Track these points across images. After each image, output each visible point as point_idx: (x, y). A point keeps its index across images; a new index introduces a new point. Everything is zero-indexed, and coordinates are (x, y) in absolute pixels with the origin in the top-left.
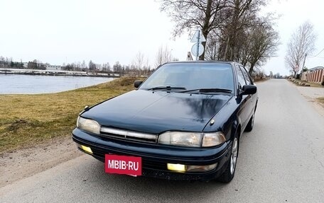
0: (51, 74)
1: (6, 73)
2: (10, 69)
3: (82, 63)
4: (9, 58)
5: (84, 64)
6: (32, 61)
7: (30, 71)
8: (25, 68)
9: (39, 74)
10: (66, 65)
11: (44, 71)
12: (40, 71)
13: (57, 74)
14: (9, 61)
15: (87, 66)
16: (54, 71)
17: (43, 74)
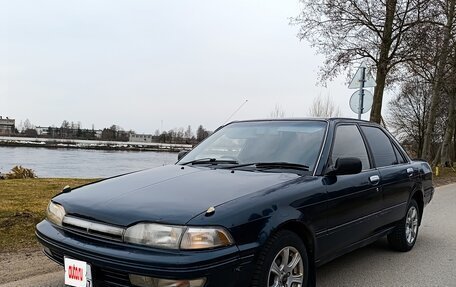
0: (136, 149)
1: (68, 147)
2: (76, 141)
3: (185, 130)
4: (76, 123)
5: (189, 131)
6: (108, 127)
7: (104, 143)
8: (98, 139)
9: (117, 149)
10: (161, 133)
11: (125, 144)
12: (120, 144)
13: (145, 149)
14: (76, 127)
15: (194, 134)
16: (140, 144)
17: (123, 149)
